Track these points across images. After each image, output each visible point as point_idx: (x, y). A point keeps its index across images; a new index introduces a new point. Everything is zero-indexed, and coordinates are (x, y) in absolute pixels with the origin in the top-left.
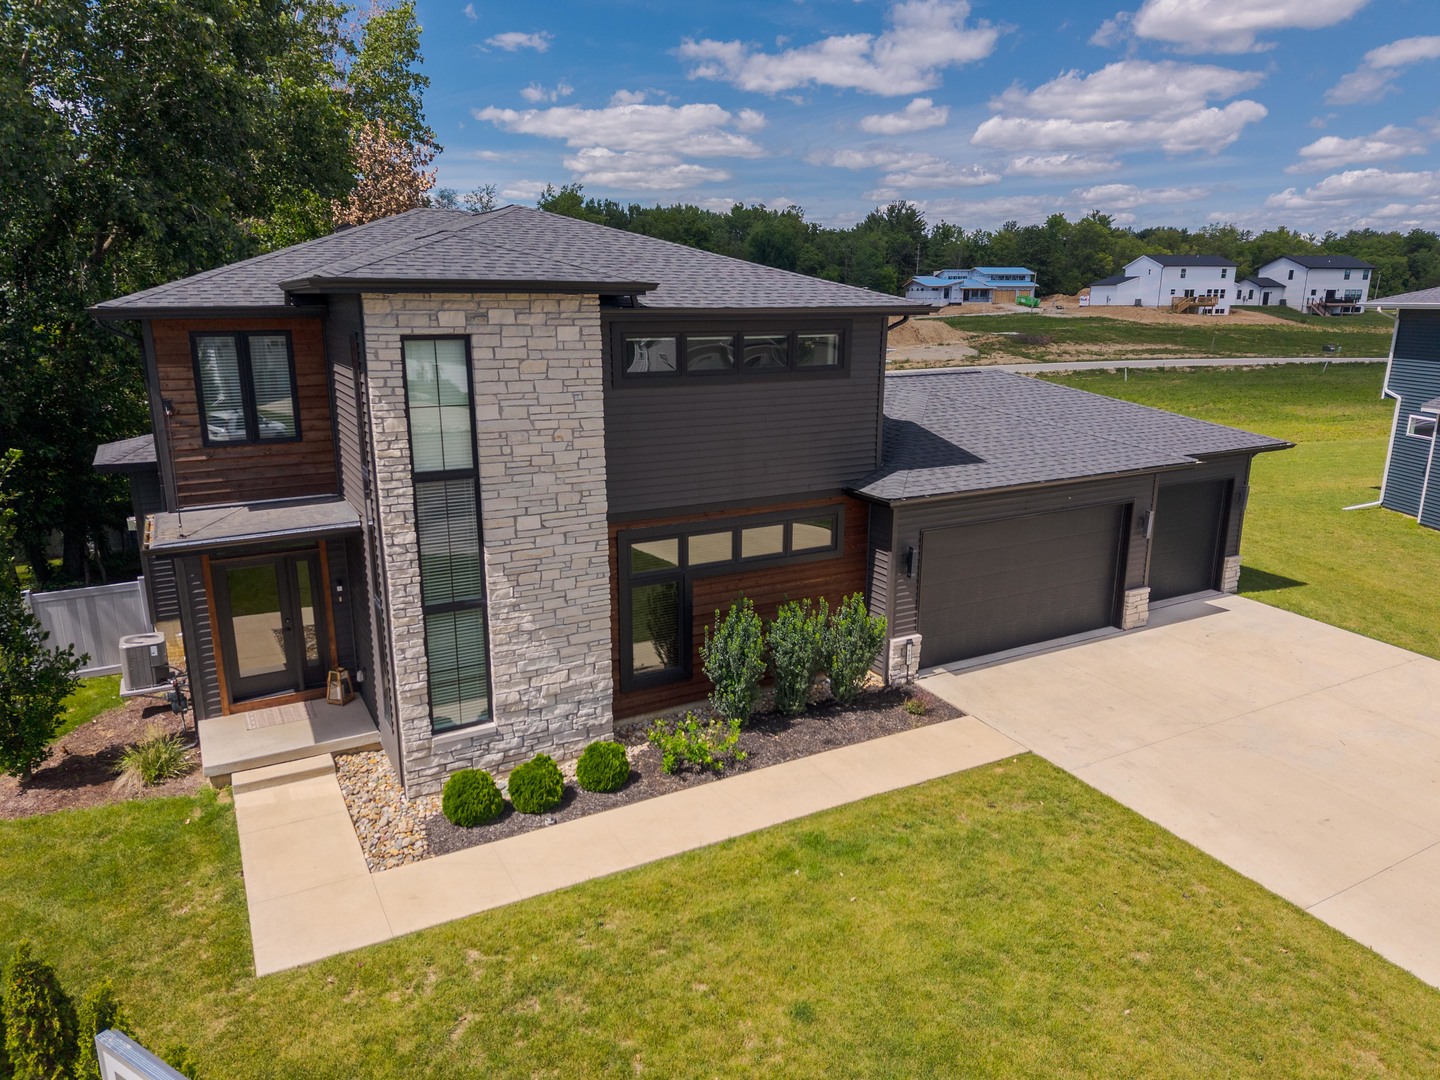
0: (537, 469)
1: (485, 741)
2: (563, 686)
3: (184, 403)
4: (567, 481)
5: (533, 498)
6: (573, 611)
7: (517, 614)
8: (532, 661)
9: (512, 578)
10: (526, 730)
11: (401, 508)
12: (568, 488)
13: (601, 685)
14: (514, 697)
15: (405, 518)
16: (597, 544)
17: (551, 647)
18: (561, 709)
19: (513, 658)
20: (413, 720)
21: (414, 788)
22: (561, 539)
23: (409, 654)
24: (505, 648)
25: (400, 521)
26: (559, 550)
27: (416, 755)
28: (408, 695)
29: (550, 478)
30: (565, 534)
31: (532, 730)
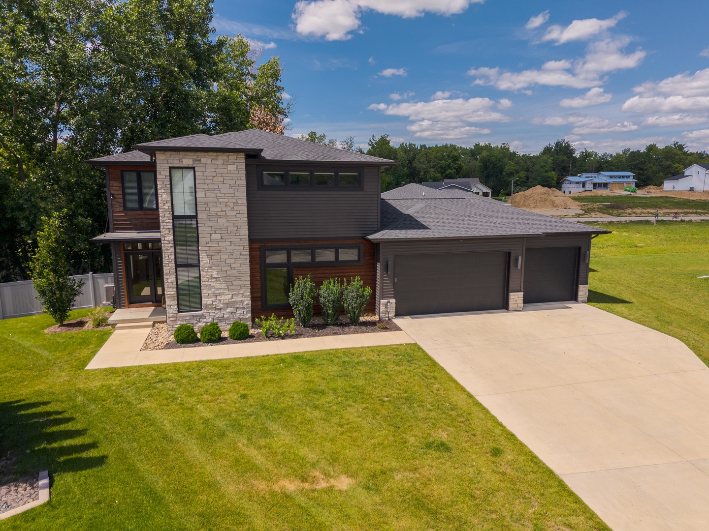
0: (219, 217)
1: (198, 318)
2: (230, 300)
3: (118, 195)
4: (231, 222)
5: (218, 227)
6: (233, 272)
7: (211, 271)
8: (217, 289)
9: (209, 257)
10: (215, 316)
11: (168, 227)
12: (232, 224)
13: (246, 302)
14: (210, 302)
15: (169, 231)
16: (244, 247)
17: (225, 285)
18: (229, 310)
19: (210, 287)
20: (171, 306)
21: (171, 331)
22: (229, 244)
23: (169, 281)
24: (207, 283)
25: (167, 232)
26: (228, 248)
27: (171, 319)
28: (169, 296)
29: (224, 220)
30: (231, 242)
31: (217, 316)
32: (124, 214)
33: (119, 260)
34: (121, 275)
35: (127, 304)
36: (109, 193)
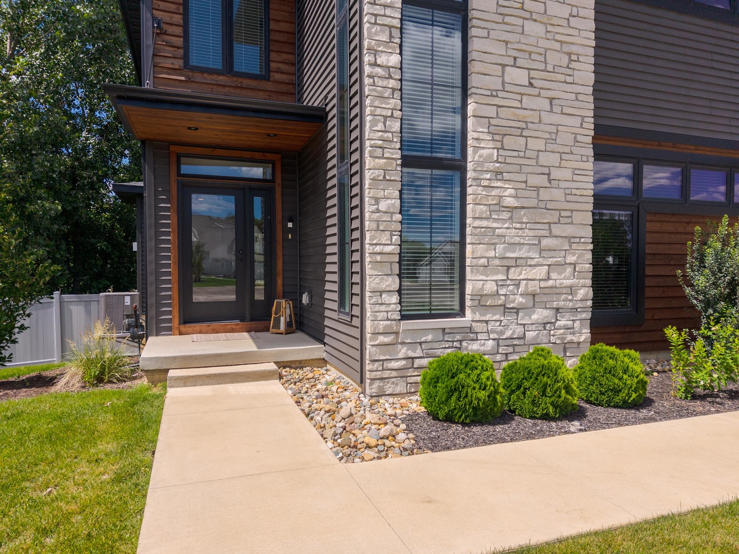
0: (527, 15)
1: (458, 337)
2: (543, 284)
3: (171, 24)
4: (558, 37)
5: (524, 47)
6: (557, 194)
7: (499, 184)
8: (512, 245)
9: (497, 137)
10: (502, 333)
11: (388, 21)
12: (557, 46)
13: (581, 293)
14: (490, 287)
15: (391, 36)
16: (583, 121)
17: (531, 233)
18: (539, 315)
19: (491, 238)
20: (381, 293)
21: (377, 384)
22: (546, 105)
23: (383, 206)
24: (485, 223)
25: (384, 37)
26: (547, 118)
27: (382, 339)
28: (378, 258)
29: (539, 29)
30: (551, 100)
31: (508, 334)
32: (183, 78)
33: (164, 201)
34: (168, 242)
35: (176, 321)
36: (149, 15)
